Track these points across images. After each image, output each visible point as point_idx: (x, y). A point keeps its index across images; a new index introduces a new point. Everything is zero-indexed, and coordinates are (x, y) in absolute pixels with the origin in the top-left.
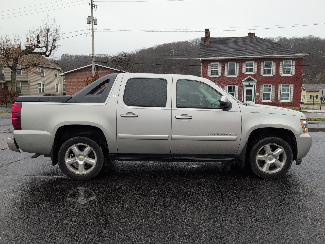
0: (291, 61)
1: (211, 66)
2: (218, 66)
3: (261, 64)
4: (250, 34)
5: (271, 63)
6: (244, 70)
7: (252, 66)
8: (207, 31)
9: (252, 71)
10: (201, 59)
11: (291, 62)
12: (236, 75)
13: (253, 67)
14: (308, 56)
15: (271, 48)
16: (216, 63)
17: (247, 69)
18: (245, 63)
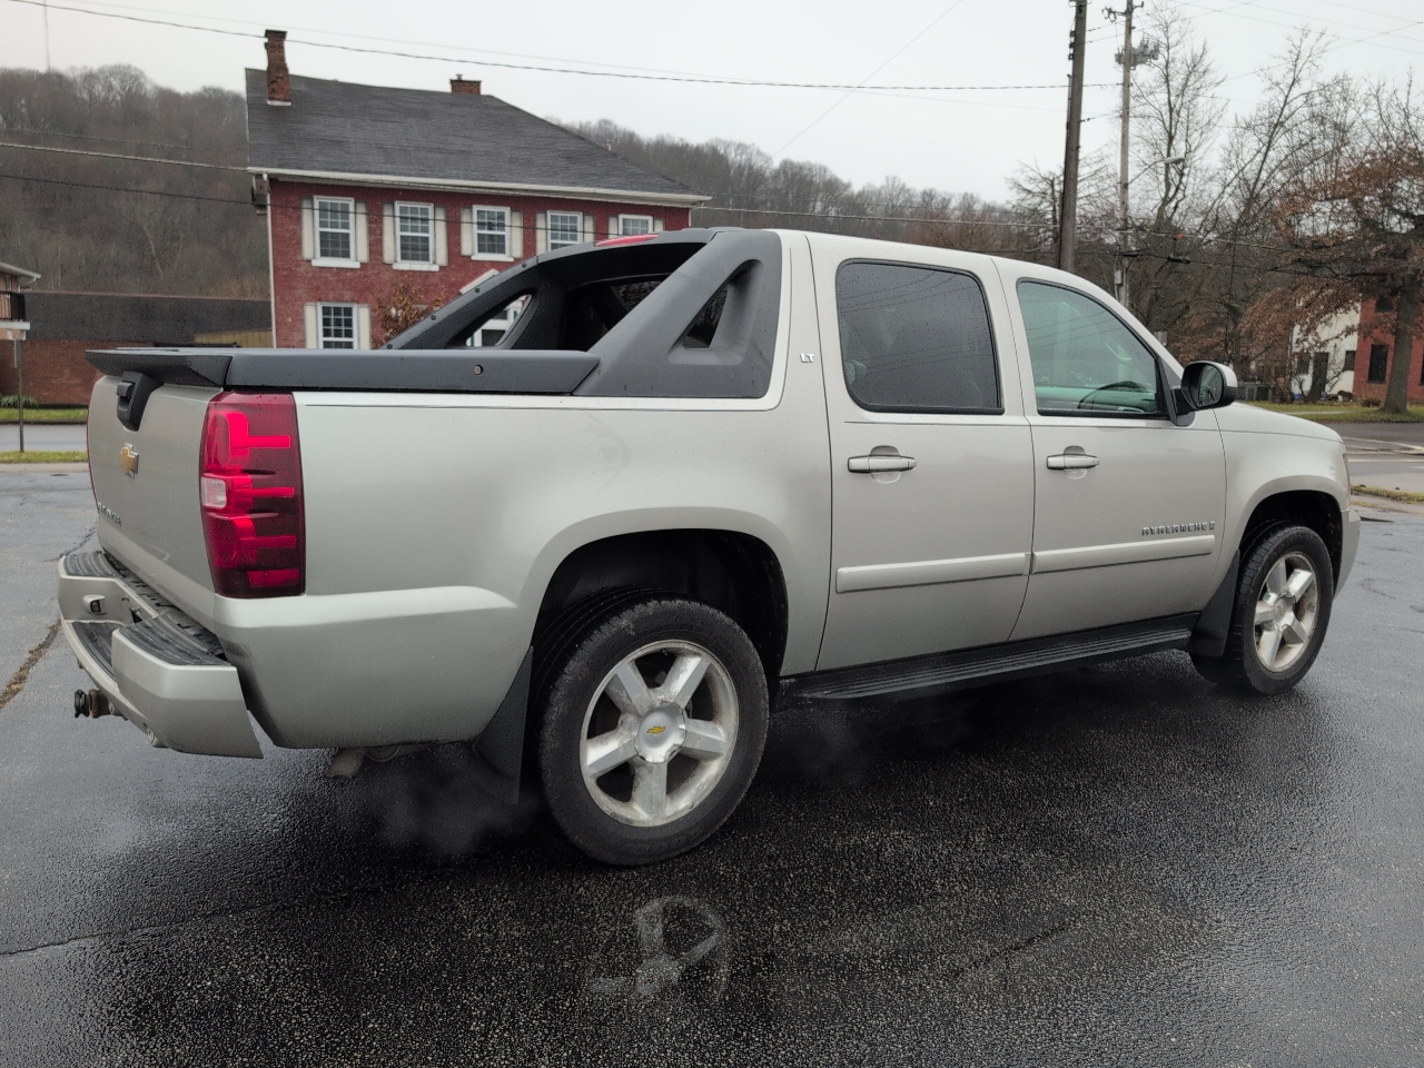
0: (650, 219)
1: (317, 213)
2: (352, 216)
3: (535, 221)
4: (458, 83)
5: (574, 220)
6: (469, 245)
7: (502, 226)
8: (275, 40)
9: (502, 250)
10: (265, 177)
11: (647, 222)
12: (434, 263)
13: (506, 232)
14: (706, 202)
15: (570, 157)
16: (339, 201)
17: (480, 237)
18: (471, 212)
